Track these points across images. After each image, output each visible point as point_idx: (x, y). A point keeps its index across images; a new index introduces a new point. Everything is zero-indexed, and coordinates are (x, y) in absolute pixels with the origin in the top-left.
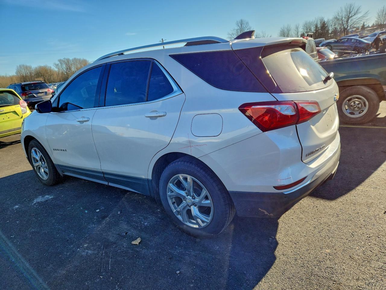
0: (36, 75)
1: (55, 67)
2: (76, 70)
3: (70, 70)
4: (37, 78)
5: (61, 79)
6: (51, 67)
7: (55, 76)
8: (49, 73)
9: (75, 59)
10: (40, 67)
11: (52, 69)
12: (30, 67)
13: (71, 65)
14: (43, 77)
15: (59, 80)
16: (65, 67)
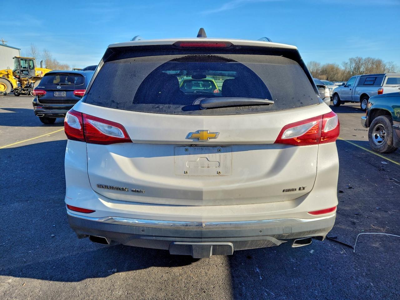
0: (322, 72)
1: (342, 65)
2: (365, 70)
3: (358, 70)
4: (321, 75)
5: (345, 79)
6: (338, 66)
7: (340, 75)
8: (334, 71)
9: (368, 58)
10: (328, 65)
11: (339, 67)
12: (319, 64)
13: (362, 64)
14: (327, 75)
15: (342, 80)
16: (353, 66)
